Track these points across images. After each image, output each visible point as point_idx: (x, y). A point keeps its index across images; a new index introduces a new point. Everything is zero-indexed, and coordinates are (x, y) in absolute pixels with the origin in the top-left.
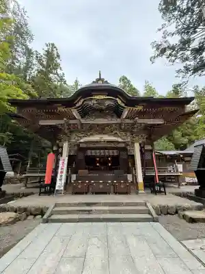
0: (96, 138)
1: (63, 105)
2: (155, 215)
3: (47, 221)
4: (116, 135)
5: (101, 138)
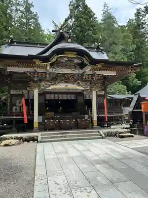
0: (61, 86)
1: (40, 61)
2: (103, 135)
3: (41, 142)
4: (78, 84)
5: (66, 86)
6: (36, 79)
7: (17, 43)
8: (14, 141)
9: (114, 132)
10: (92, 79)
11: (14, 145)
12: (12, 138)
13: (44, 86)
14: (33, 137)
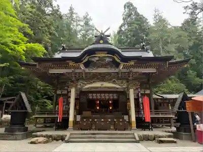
0: (98, 84)
1: (73, 61)
2: (138, 139)
3: (68, 142)
4: (114, 82)
5: (102, 85)
6: (74, 79)
7: (68, 49)
8: (41, 139)
9: (151, 136)
10: (129, 77)
11: (40, 143)
12: (42, 136)
13: (80, 84)
14: (62, 136)
